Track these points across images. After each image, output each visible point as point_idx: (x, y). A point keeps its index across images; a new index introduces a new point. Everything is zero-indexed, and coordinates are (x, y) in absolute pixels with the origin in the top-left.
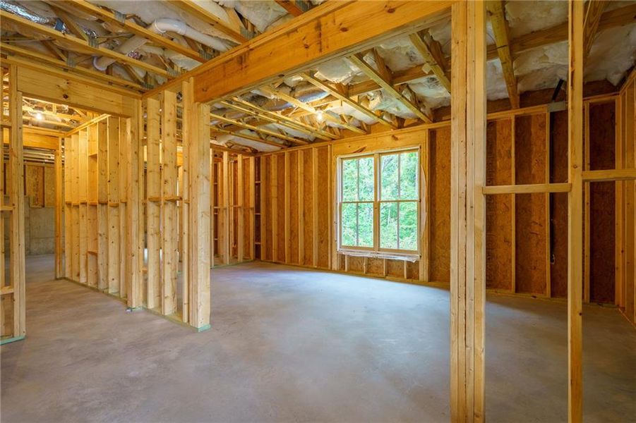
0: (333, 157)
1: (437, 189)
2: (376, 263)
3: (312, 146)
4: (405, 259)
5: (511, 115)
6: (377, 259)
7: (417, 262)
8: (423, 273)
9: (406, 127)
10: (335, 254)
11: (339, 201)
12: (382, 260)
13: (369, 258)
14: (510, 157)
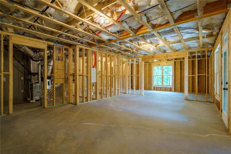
0: (152, 66)
1: (176, 73)
2: (162, 88)
3: (147, 63)
4: (169, 87)
5: (191, 60)
6: (162, 87)
7: (172, 88)
8: (173, 90)
9: (169, 60)
10: (152, 86)
11: (153, 75)
12: (164, 87)
13: (160, 87)
14: (190, 67)
